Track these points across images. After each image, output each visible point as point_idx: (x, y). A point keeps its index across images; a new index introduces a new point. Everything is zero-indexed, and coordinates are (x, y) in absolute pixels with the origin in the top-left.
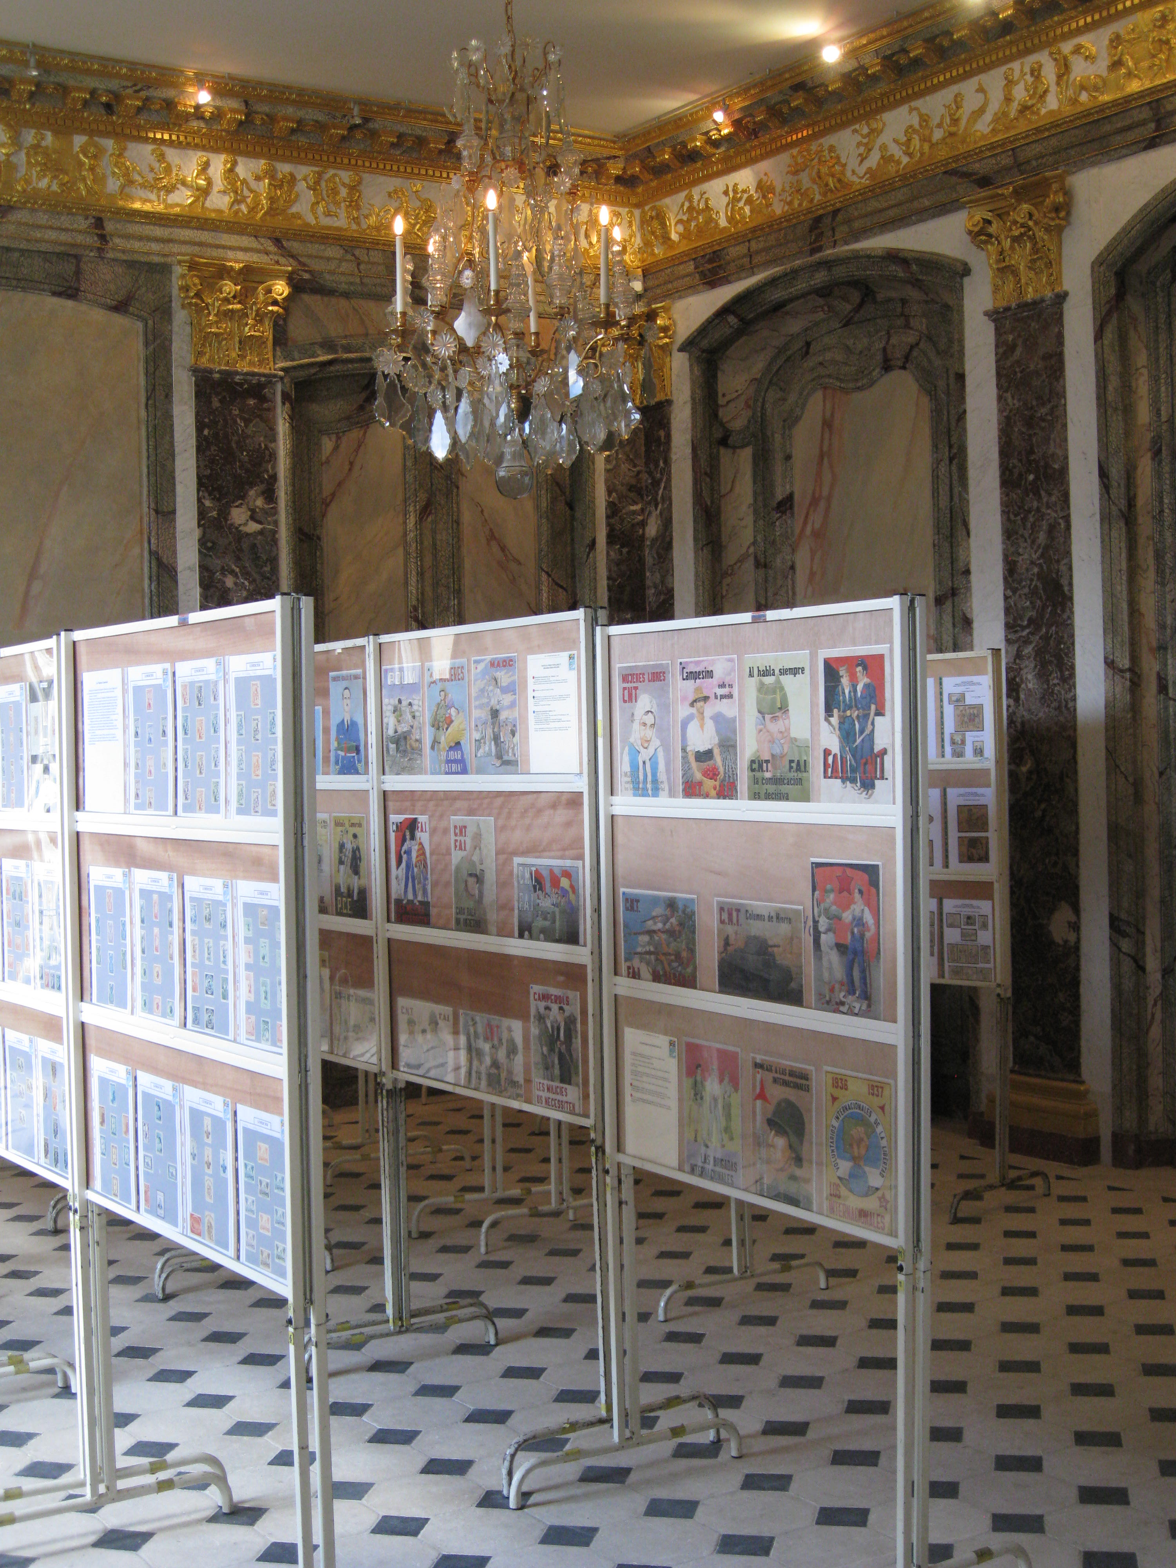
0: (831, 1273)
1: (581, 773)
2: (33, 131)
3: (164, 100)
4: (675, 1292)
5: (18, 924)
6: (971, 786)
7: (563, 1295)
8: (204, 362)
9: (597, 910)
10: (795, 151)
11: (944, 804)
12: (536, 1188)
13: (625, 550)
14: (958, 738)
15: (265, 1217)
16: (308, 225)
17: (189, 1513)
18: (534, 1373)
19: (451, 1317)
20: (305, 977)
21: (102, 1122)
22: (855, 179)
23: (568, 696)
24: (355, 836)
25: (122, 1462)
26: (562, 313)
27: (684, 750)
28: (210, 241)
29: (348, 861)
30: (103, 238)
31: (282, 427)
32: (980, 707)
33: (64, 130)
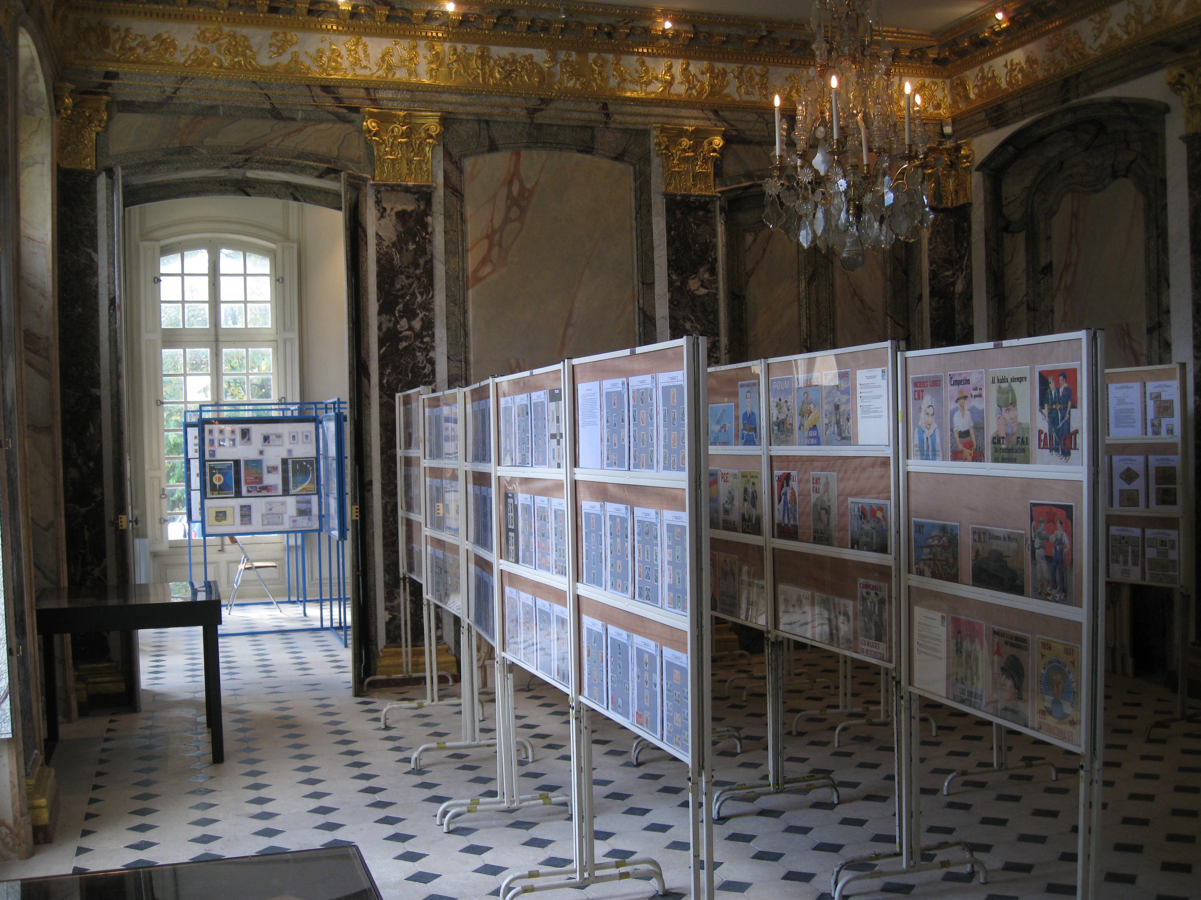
0: (1059, 770)
1: (889, 445)
2: (564, 52)
3: (643, 28)
4: (955, 777)
5: (543, 536)
6: (1165, 454)
7: (884, 776)
8: (671, 189)
9: (898, 532)
10: (1051, 36)
11: (1147, 466)
12: (872, 708)
13: (942, 301)
14: (1156, 423)
15: (678, 715)
16: (734, 101)
17: (638, 894)
18: (860, 823)
19: (810, 785)
20: (702, 569)
21: (588, 655)
22: (1091, 52)
23: (881, 396)
24: (753, 484)
25: (599, 859)
26: (881, 151)
27: (952, 430)
28: (674, 114)
29: (749, 499)
30: (608, 115)
31: (720, 229)
32: (1172, 402)
33: (582, 51)
